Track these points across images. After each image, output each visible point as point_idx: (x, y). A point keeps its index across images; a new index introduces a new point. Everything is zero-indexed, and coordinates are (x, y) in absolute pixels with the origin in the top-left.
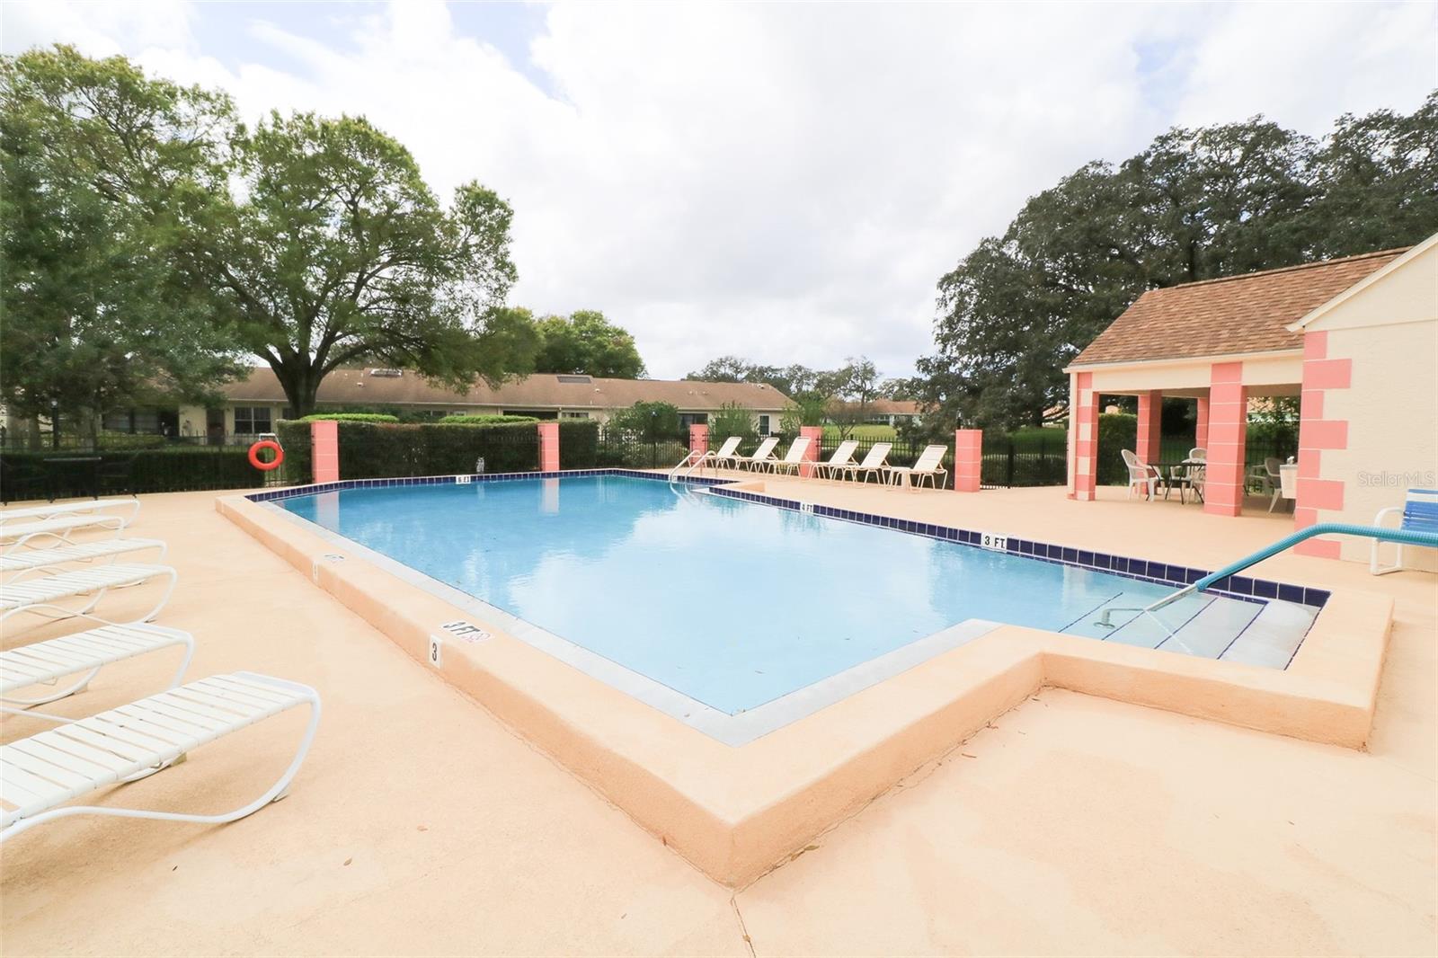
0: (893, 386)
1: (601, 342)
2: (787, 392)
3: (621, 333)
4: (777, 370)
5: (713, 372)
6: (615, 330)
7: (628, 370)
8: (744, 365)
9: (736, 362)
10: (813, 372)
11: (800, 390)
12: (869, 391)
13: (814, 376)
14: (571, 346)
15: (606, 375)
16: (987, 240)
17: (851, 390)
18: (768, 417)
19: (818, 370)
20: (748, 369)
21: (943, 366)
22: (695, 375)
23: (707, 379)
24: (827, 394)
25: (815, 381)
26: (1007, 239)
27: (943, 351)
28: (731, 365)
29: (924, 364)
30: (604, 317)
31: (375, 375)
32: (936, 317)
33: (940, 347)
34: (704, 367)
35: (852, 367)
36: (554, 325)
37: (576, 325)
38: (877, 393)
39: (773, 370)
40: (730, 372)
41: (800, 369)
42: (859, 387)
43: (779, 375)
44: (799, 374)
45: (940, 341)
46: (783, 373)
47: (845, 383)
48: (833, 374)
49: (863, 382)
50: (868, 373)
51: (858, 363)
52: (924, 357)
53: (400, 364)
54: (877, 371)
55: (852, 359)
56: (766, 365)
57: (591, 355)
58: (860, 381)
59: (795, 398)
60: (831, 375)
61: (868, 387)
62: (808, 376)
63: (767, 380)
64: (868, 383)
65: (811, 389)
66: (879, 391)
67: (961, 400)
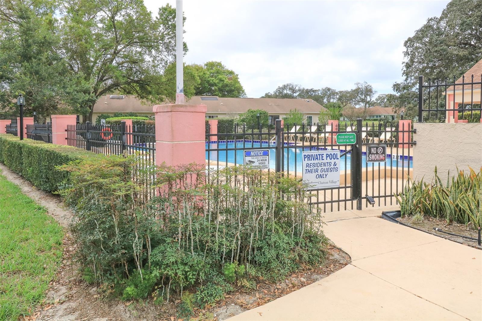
0: (384, 99)
1: (221, 78)
2: (322, 103)
3: (231, 73)
4: (316, 91)
5: (280, 93)
6: (228, 71)
7: (235, 93)
8: (297, 88)
9: (293, 86)
10: (336, 91)
11: (329, 102)
12: (369, 102)
13: (337, 93)
14: (205, 81)
15: (224, 96)
16: (431, 19)
17: (359, 102)
18: (311, 117)
19: (339, 91)
20: (299, 90)
21: (406, 87)
22: (269, 94)
23: (276, 96)
24: (344, 104)
25: (338, 97)
26: (442, 18)
27: (406, 80)
28: (290, 89)
29: (397, 87)
30: (222, 65)
31: (112, 98)
32: (404, 61)
33: (404, 77)
34: (275, 90)
35: (359, 88)
36: (198, 70)
37: (208, 70)
38: (375, 103)
39: (313, 91)
40: (289, 92)
41: (329, 89)
42: (363, 100)
43: (317, 94)
44: (329, 93)
45: (405, 74)
46: (319, 93)
47: (355, 97)
48: (347, 92)
49: (365, 97)
50: (368, 91)
51: (363, 86)
52: (397, 83)
53: (129, 93)
54: (373, 90)
55: (359, 83)
56: (310, 88)
57: (216, 85)
58: (363, 96)
59: (326, 107)
60: (347, 93)
61: (368, 99)
62: (334, 93)
63: (310, 97)
64: (368, 97)
65: (335, 101)
66: (375, 101)
67: (414, 107)
